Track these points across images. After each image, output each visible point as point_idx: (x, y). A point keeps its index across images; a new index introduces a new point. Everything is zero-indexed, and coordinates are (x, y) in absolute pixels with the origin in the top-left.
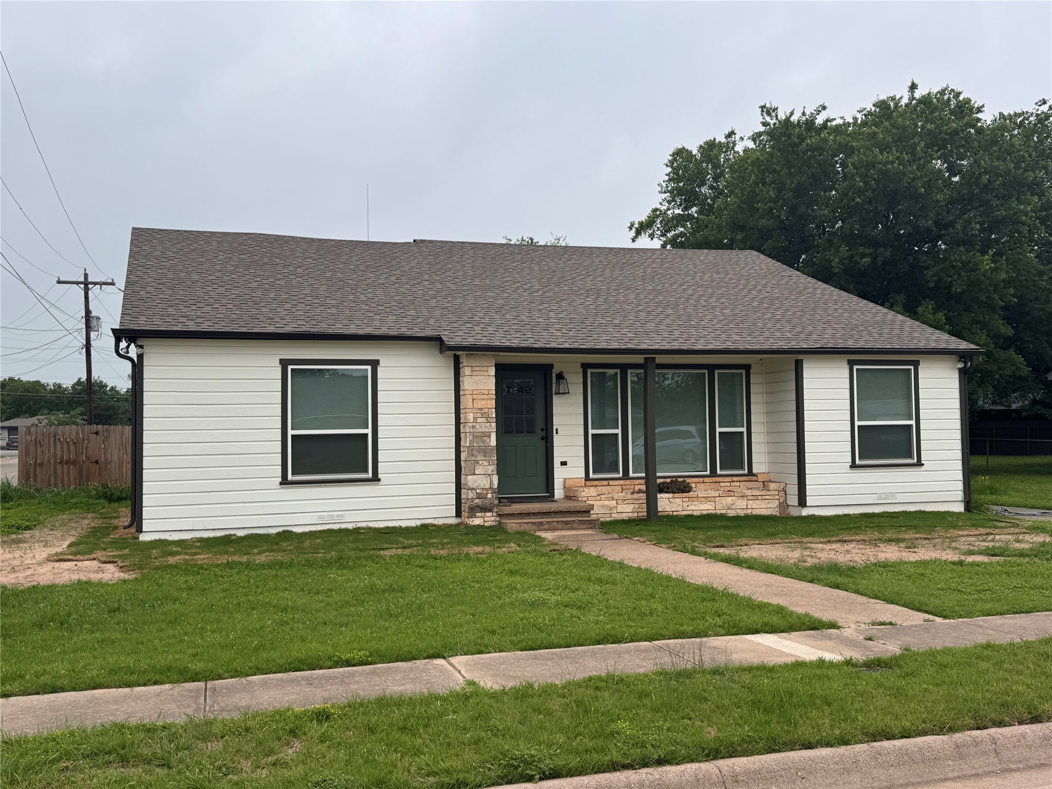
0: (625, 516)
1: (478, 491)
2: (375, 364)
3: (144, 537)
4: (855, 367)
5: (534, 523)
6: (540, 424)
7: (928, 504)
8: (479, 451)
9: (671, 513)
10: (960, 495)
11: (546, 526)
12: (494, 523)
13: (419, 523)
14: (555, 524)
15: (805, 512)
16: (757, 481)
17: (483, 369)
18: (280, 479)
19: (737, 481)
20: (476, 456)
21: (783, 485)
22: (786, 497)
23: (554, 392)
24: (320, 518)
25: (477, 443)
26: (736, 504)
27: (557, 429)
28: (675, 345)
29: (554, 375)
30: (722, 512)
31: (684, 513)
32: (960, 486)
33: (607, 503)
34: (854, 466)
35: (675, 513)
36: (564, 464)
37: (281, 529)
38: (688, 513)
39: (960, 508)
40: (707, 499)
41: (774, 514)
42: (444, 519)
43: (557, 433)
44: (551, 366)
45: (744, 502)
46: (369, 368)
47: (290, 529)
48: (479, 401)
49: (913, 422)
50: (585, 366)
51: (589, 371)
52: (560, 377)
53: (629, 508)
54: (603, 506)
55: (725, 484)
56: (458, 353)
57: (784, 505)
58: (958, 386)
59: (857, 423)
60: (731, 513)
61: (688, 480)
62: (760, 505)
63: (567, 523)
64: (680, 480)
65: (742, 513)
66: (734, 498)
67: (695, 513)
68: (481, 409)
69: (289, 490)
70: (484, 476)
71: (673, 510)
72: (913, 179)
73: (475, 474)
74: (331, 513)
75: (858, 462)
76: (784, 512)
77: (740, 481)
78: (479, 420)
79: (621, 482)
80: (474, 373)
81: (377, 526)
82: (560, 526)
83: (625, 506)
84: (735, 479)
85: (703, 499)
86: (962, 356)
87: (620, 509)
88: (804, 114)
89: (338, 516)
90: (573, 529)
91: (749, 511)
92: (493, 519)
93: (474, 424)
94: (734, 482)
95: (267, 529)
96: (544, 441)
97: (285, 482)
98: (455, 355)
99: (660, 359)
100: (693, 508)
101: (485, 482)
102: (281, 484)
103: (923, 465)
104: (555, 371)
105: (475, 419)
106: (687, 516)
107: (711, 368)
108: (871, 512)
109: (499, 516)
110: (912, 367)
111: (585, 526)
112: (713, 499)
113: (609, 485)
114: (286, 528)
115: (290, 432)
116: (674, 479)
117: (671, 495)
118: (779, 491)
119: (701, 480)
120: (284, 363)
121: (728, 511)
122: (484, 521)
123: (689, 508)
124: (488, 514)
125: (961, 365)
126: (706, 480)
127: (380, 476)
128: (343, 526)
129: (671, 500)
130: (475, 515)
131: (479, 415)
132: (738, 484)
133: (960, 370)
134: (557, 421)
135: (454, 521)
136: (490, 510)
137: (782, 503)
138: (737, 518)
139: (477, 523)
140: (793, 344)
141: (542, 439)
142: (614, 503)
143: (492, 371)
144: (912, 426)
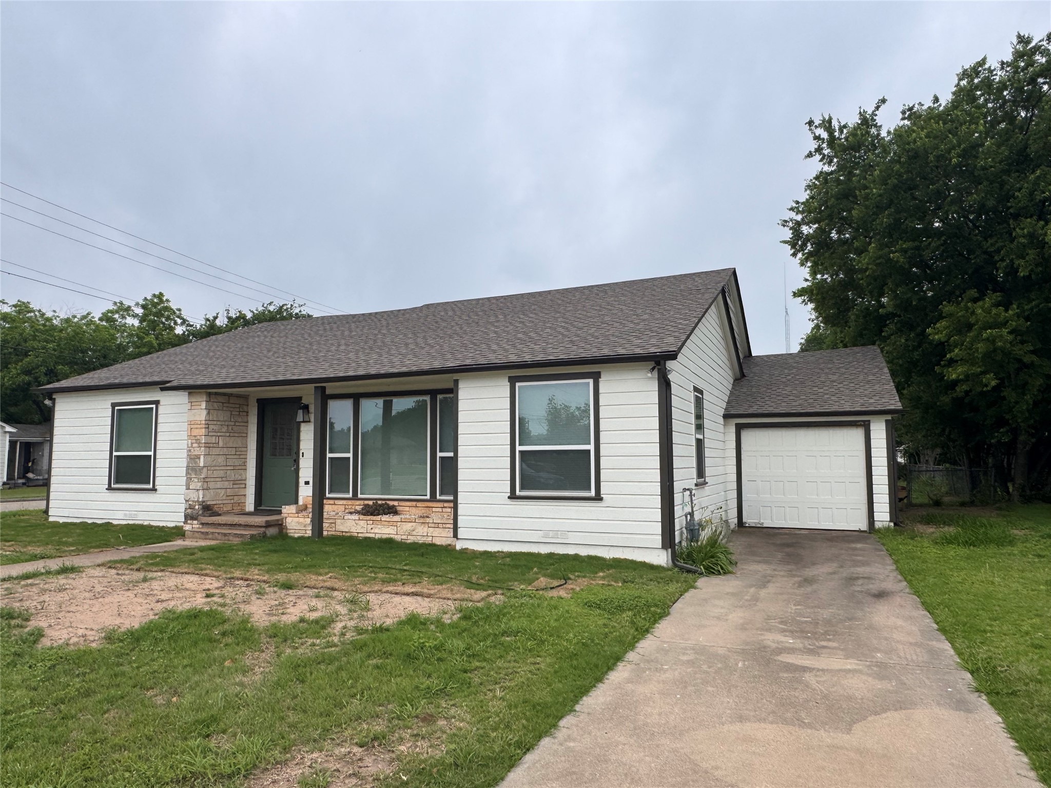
1: (190, 503)
2: (157, 403)
3: (51, 519)
4: (518, 385)
6: (295, 448)
8: (192, 470)
9: (356, 534)
15: (458, 545)
17: (198, 404)
18: (108, 486)
19: (448, 507)
20: (191, 474)
24: (125, 515)
25: (192, 463)
26: (417, 531)
27: (303, 453)
30: (404, 537)
31: (368, 535)
33: (302, 520)
34: (513, 496)
35: (359, 535)
36: (307, 483)
37: (107, 521)
38: (373, 535)
40: (389, 523)
43: (303, 456)
44: (300, 398)
45: (426, 529)
46: (154, 406)
47: (111, 521)
48: (195, 430)
52: (307, 407)
54: (298, 523)
59: (518, 448)
60: (411, 539)
61: (403, 504)
65: (421, 540)
66: (414, 524)
67: (378, 537)
68: (195, 436)
69: (112, 494)
70: (193, 491)
71: (359, 531)
73: (189, 489)
74: (131, 513)
75: (518, 493)
78: (194, 445)
80: (193, 408)
84: (446, 505)
85: (386, 523)
89: (135, 514)
91: (430, 539)
92: (198, 526)
93: (191, 448)
94: (446, 507)
95: (101, 520)
97: (110, 488)
100: (376, 531)
101: (195, 495)
102: (107, 489)
103: (602, 499)
105: (192, 444)
107: (433, 394)
108: (535, 551)
109: (202, 524)
110: (591, 381)
112: (395, 524)
114: (109, 521)
115: (114, 454)
116: (380, 502)
117: (357, 517)
120: (113, 405)
121: (409, 537)
122: (192, 528)
123: (372, 531)
124: (195, 522)
127: (157, 487)
129: (357, 522)
131: (194, 441)
134: (302, 446)
136: (196, 519)
141: (295, 461)
142: (308, 521)
143: (204, 405)
144: (589, 451)
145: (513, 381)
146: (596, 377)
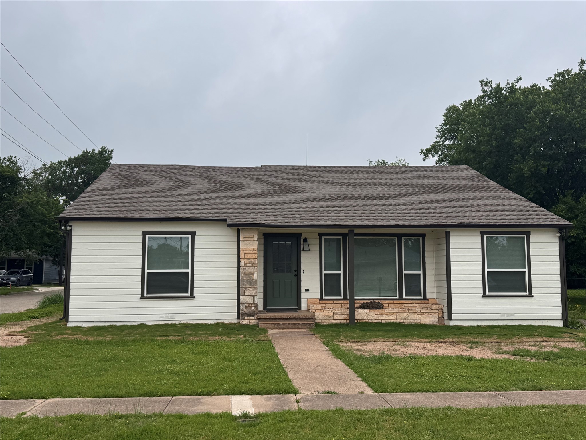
0: (338, 322)
1: (246, 305)
2: (193, 234)
3: (69, 325)
4: (485, 236)
5: (275, 324)
6: (294, 268)
7: (537, 321)
8: (247, 282)
9: (368, 321)
10: (560, 316)
11: (282, 326)
12: (255, 323)
13: (216, 322)
14: (287, 325)
15: (451, 323)
16: (428, 303)
17: (250, 236)
18: (140, 296)
19: (415, 303)
20: (245, 285)
21: (441, 306)
22: (443, 314)
23: (302, 249)
24: (161, 317)
25: (246, 278)
26: (410, 317)
27: (303, 271)
28: (366, 223)
29: (302, 240)
30: (401, 321)
31: (376, 321)
32: (560, 310)
33: (327, 313)
34: (485, 296)
35: (370, 321)
36: (307, 290)
37: (140, 323)
38: (379, 321)
39: (560, 324)
40: (391, 313)
41: (435, 323)
42: (230, 320)
43: (303, 273)
44: (300, 235)
45: (416, 316)
46: (190, 236)
47: (145, 323)
48: (248, 255)
49: (526, 270)
50: (321, 235)
51: (323, 238)
52: (305, 240)
53: (342, 317)
54: (325, 316)
55: (407, 304)
56: (239, 228)
57: (441, 319)
58: (558, 248)
59: (487, 270)
60: (406, 322)
61: (383, 302)
62: (426, 318)
63: (295, 324)
64: (376, 301)
65: (413, 322)
66: (408, 313)
67: (383, 322)
68: (249, 259)
69: (145, 302)
70: (250, 297)
71: (369, 319)
72: (573, 120)
73: (245, 295)
74: (167, 315)
75: (487, 293)
76: (441, 323)
77: (417, 303)
78: (248, 265)
79: (341, 302)
80: (245, 239)
81: (192, 323)
82: (290, 326)
83: (339, 316)
84: (413, 302)
85: (388, 313)
86: (560, 228)
87: (335, 317)
88: (508, 83)
89: (171, 316)
90: (298, 328)
91: (419, 321)
92: (254, 321)
93: (245, 267)
94: (413, 303)
95: (133, 322)
96: (296, 278)
97: (143, 297)
98: (238, 228)
99: (357, 231)
100: (382, 318)
101: (250, 300)
102: (140, 298)
103: (533, 296)
104: (303, 238)
105: (245, 264)
106: (377, 323)
107: (400, 236)
108: (497, 325)
109: (258, 319)
110: (525, 236)
111: (305, 327)
112: (395, 313)
113: (334, 303)
114: (142, 323)
115: (147, 271)
116: (372, 301)
117: (367, 310)
118: (438, 310)
119: (392, 302)
120: (144, 234)
121: (405, 321)
122: (249, 322)
123: (379, 318)
124: (252, 318)
125: (559, 235)
126: (395, 302)
127: (194, 295)
128: (174, 322)
129: (368, 313)
130: (244, 318)
131: (248, 262)
132: (416, 305)
133: (559, 237)
134: (303, 266)
135: (236, 321)
136: (253, 316)
137: (440, 317)
138: (410, 326)
139: (245, 323)
140: (443, 222)
141: (295, 276)
142: (332, 314)
143: (256, 238)
144: (525, 272)
145: (482, 234)
146: (528, 234)
